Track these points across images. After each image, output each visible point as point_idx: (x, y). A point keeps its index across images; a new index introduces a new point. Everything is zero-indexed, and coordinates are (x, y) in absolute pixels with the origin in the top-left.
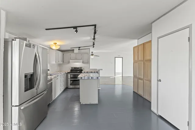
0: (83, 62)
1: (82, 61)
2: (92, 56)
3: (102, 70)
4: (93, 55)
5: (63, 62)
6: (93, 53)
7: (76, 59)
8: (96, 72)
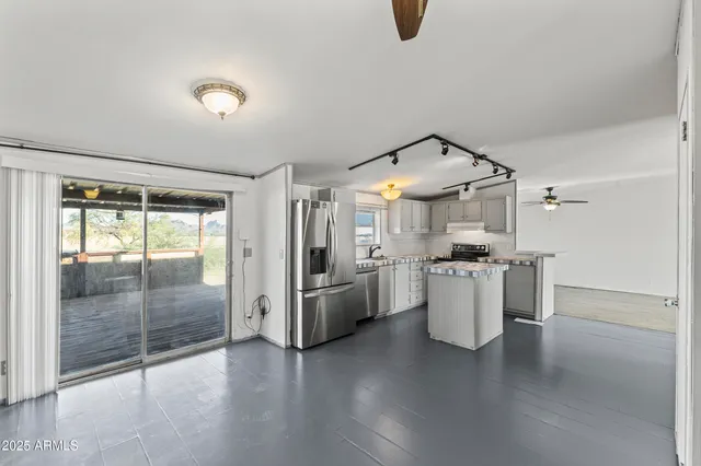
0: (487, 229)
1: (482, 224)
2: (550, 203)
3: (553, 256)
4: (554, 198)
5: (430, 228)
6: (553, 193)
7: (464, 218)
8: (528, 263)
